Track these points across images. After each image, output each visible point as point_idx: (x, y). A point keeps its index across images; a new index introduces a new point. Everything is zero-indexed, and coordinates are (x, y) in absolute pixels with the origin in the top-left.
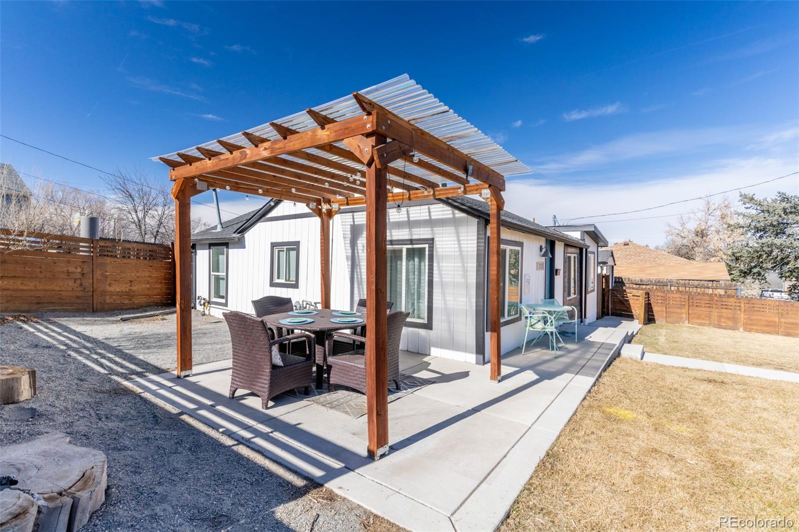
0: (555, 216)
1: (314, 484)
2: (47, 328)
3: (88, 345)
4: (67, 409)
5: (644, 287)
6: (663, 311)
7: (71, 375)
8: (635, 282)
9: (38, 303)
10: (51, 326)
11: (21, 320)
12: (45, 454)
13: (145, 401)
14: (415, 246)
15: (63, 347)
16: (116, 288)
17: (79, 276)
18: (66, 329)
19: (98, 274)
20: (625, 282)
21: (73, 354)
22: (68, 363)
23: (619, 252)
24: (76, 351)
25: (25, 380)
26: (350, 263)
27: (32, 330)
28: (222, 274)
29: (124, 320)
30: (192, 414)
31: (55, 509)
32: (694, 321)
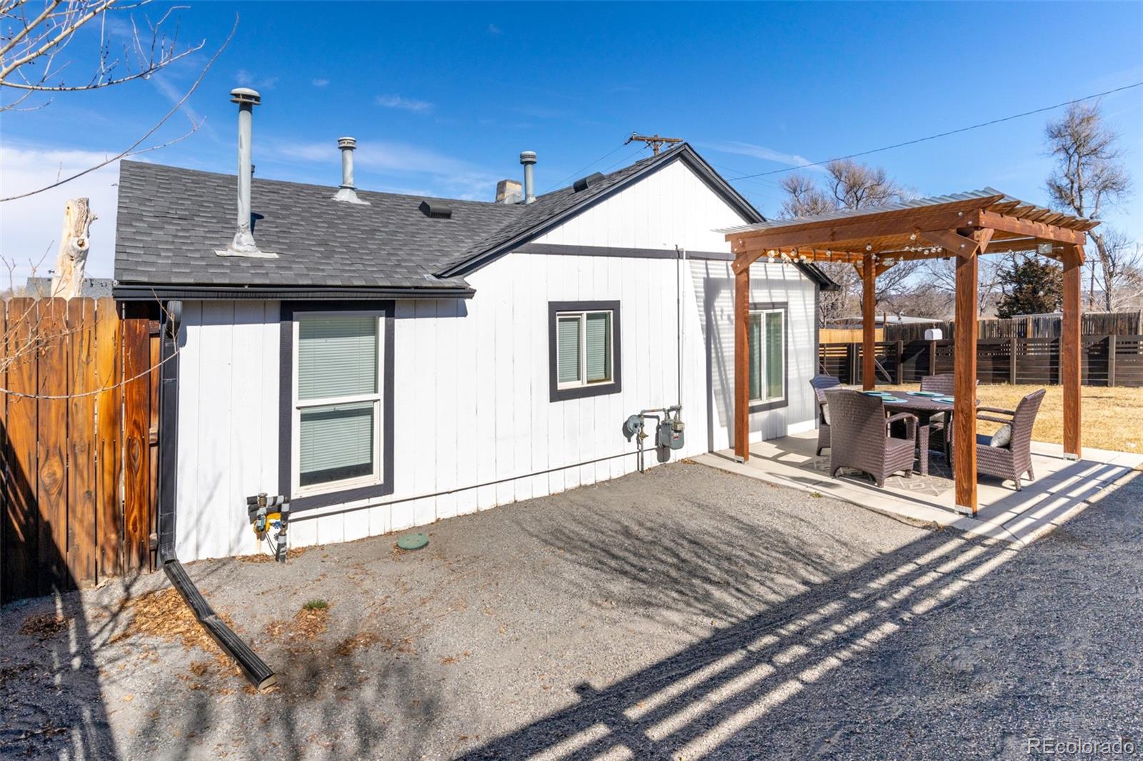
14: (773, 311)
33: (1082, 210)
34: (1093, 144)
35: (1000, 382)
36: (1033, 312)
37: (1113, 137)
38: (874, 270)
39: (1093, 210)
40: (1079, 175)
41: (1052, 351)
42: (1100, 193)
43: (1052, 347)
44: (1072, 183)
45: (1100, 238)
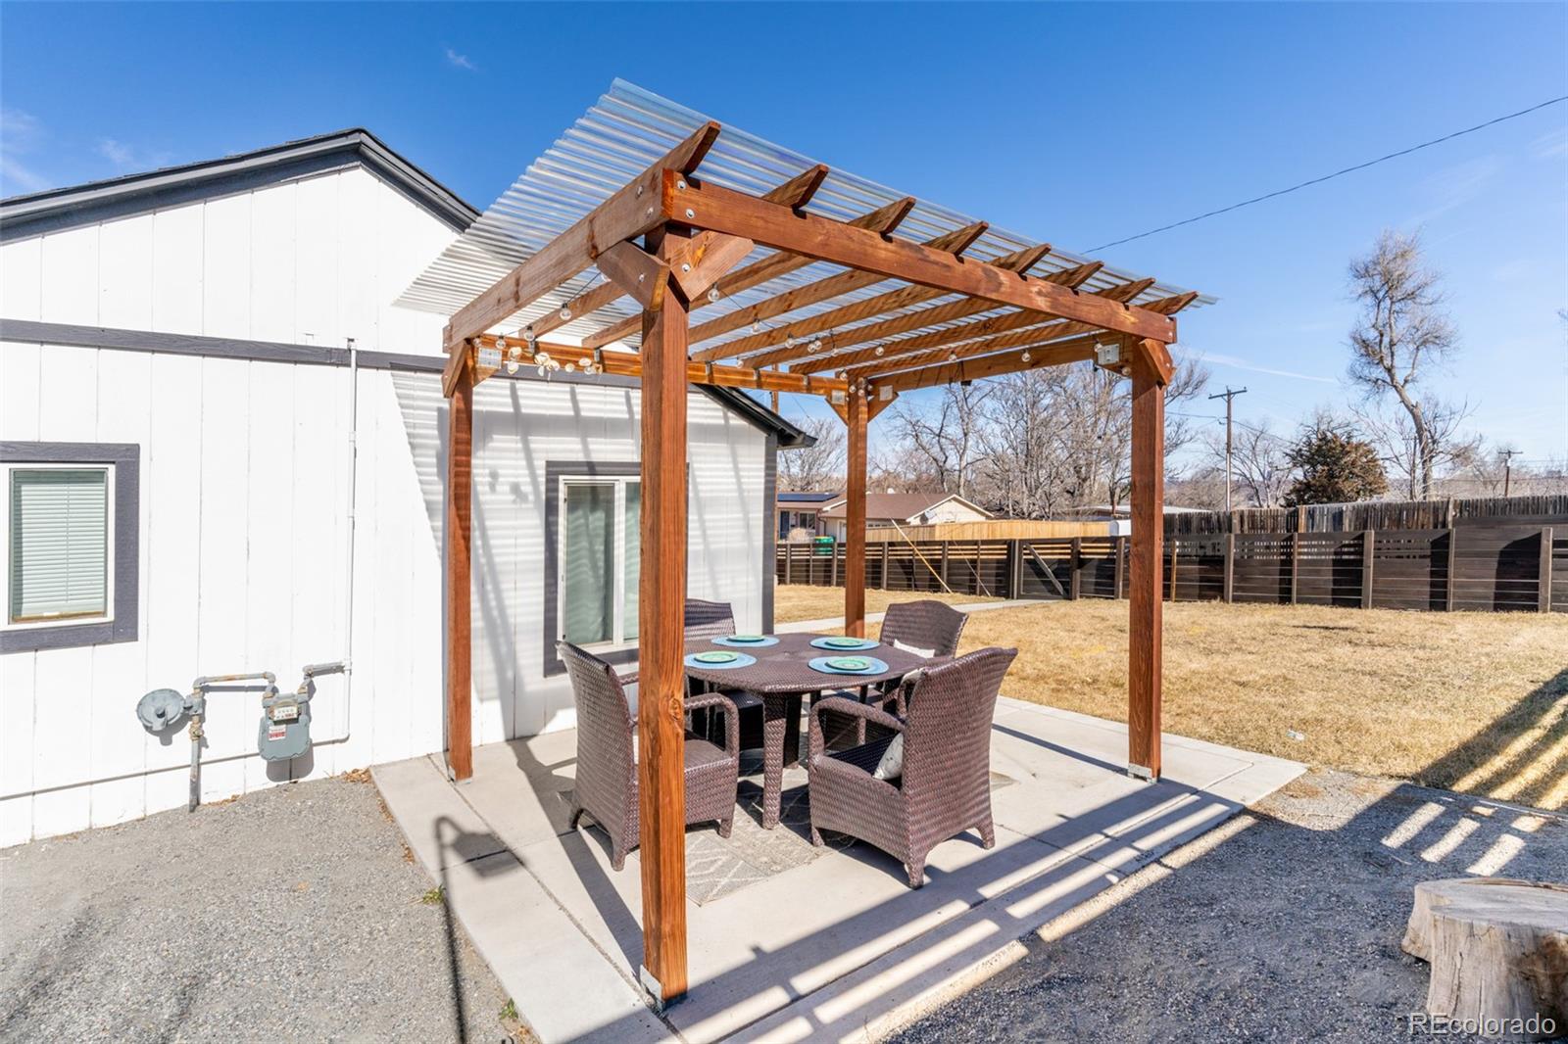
33: (1393, 371)
34: (1409, 286)
35: (1209, 598)
36: (1330, 500)
37: (1435, 277)
38: (864, 409)
39: (1409, 372)
40: (1390, 326)
41: (1282, 554)
42: (1418, 349)
43: (1282, 547)
44: (1382, 335)
45: (1416, 407)
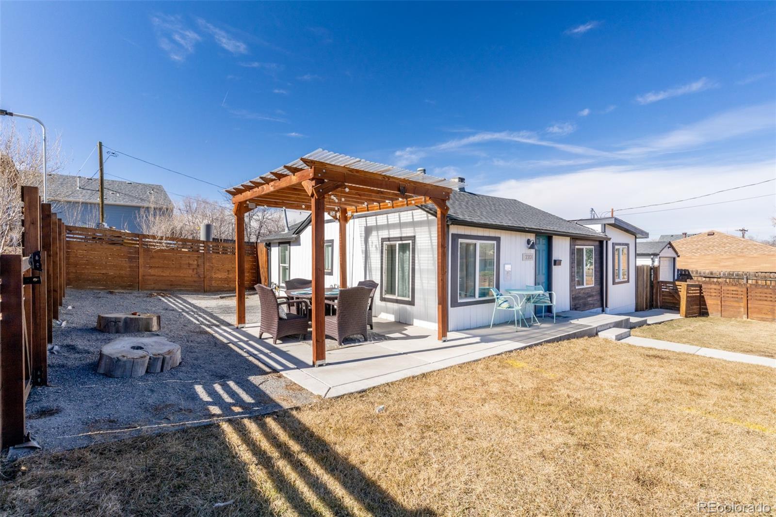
0: (592, 209)
1: (275, 371)
2: (175, 300)
3: (195, 310)
4: (174, 336)
5: (715, 280)
6: (718, 305)
7: (180, 323)
8: (704, 275)
9: (171, 285)
10: (177, 300)
11: (161, 296)
12: (156, 342)
13: (214, 337)
14: (404, 242)
15: (180, 310)
16: (220, 275)
17: (196, 267)
18: (185, 301)
19: (207, 264)
20: (692, 275)
21: (184, 314)
22: (181, 318)
23: (700, 243)
24: (187, 313)
25: (155, 319)
26: (364, 256)
27: (166, 301)
28: (287, 265)
29: (222, 298)
30: (235, 344)
31: (156, 358)
32: (755, 315)
